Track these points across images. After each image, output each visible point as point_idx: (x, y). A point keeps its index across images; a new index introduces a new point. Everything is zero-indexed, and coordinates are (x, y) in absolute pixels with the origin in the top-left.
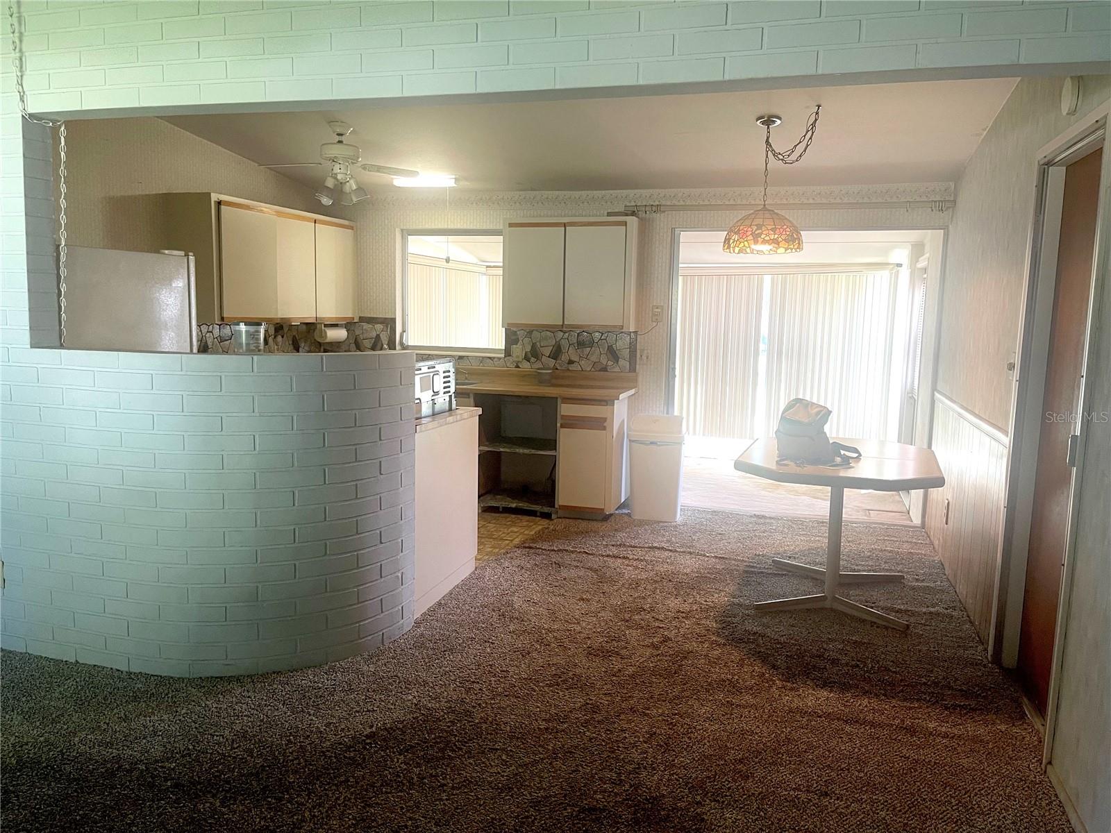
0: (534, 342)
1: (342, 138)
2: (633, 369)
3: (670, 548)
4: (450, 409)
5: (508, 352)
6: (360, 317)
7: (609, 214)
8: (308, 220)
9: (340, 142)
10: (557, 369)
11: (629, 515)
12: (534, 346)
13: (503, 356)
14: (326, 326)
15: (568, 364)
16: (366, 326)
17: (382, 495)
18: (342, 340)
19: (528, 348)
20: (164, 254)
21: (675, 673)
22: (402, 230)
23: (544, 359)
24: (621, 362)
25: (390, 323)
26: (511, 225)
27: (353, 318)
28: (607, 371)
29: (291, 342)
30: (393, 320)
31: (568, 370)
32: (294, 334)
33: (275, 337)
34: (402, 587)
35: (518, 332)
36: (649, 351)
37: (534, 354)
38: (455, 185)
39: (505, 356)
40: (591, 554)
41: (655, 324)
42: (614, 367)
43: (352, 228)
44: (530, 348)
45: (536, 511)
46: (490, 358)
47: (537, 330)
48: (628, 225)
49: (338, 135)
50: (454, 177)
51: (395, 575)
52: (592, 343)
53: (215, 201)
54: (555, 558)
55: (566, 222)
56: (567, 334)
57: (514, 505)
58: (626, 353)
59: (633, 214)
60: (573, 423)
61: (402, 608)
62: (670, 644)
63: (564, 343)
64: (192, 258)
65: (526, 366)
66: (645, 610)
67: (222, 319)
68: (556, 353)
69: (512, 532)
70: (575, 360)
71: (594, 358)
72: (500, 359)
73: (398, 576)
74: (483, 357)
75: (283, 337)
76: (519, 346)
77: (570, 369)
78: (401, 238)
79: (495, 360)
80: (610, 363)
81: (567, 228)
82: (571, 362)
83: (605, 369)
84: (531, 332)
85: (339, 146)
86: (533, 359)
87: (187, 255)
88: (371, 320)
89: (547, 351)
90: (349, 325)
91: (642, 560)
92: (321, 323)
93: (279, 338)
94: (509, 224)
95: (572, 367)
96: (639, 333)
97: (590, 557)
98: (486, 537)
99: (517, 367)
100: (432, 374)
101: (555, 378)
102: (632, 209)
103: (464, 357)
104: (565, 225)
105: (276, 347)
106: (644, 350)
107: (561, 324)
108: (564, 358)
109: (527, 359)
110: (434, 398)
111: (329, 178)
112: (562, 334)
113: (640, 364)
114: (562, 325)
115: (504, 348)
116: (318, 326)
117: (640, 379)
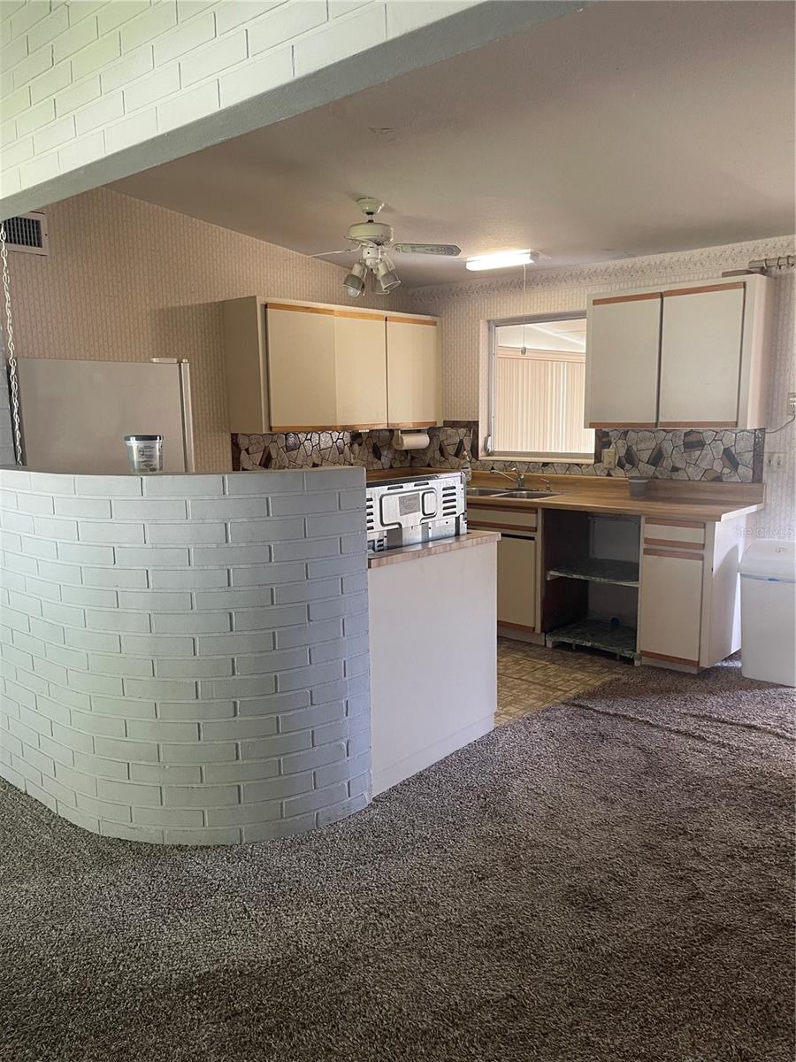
0: (630, 444)
1: (373, 217)
2: (757, 478)
3: (779, 731)
4: (457, 534)
5: (598, 457)
6: (444, 422)
7: (725, 275)
8: (378, 318)
9: (370, 221)
10: (657, 478)
11: (739, 670)
12: (629, 450)
13: (593, 461)
14: (403, 432)
15: (671, 471)
16: (450, 431)
17: (311, 646)
18: (425, 447)
19: (623, 452)
20: (152, 362)
21: (680, 967)
22: (489, 321)
23: (641, 464)
24: (741, 469)
25: (472, 426)
26: (596, 302)
27: (436, 423)
28: (722, 481)
29: (371, 450)
30: (476, 423)
31: (672, 479)
32: (375, 441)
33: (351, 445)
34: (349, 758)
35: (610, 434)
36: (782, 455)
37: (629, 459)
38: (532, 261)
39: (595, 463)
40: (656, 727)
41: (790, 418)
42: (731, 476)
43: (434, 324)
44: (625, 451)
45: (616, 655)
46: (577, 465)
47: (633, 430)
48: (747, 287)
49: (369, 213)
50: (529, 251)
51: (337, 743)
52: (701, 444)
53: (261, 305)
54: (605, 725)
55: (662, 291)
56: (671, 434)
57: (589, 644)
58: (749, 457)
59: (763, 271)
60: (659, 548)
61: (349, 784)
62: (698, 905)
63: (668, 447)
64: (186, 367)
65: (619, 475)
66: (686, 833)
67: (271, 428)
68: (657, 458)
69: (574, 679)
70: (680, 466)
71: (704, 465)
72: (588, 465)
73: (341, 746)
74: (569, 464)
75: (360, 445)
76: (612, 449)
77: (674, 478)
78: (486, 330)
79: (584, 467)
80: (726, 471)
81: (665, 298)
82: (675, 469)
83: (718, 479)
84: (626, 433)
85: (370, 225)
86: (628, 466)
87: (180, 362)
88: (454, 424)
89: (645, 456)
90: (432, 431)
91: (724, 746)
92: (398, 430)
93: (356, 446)
94: (594, 301)
95: (675, 476)
96: (767, 431)
97: (654, 730)
98: (538, 684)
99: (609, 475)
100: (421, 493)
101: (649, 491)
102: (759, 265)
103: (548, 463)
104: (662, 295)
105: (352, 456)
106: (773, 453)
107: (655, 421)
108: (667, 463)
109: (621, 465)
110: (424, 521)
111: (356, 265)
112: (665, 434)
113: (767, 472)
114: (656, 424)
115: (593, 452)
116: (395, 432)
117: (768, 490)
